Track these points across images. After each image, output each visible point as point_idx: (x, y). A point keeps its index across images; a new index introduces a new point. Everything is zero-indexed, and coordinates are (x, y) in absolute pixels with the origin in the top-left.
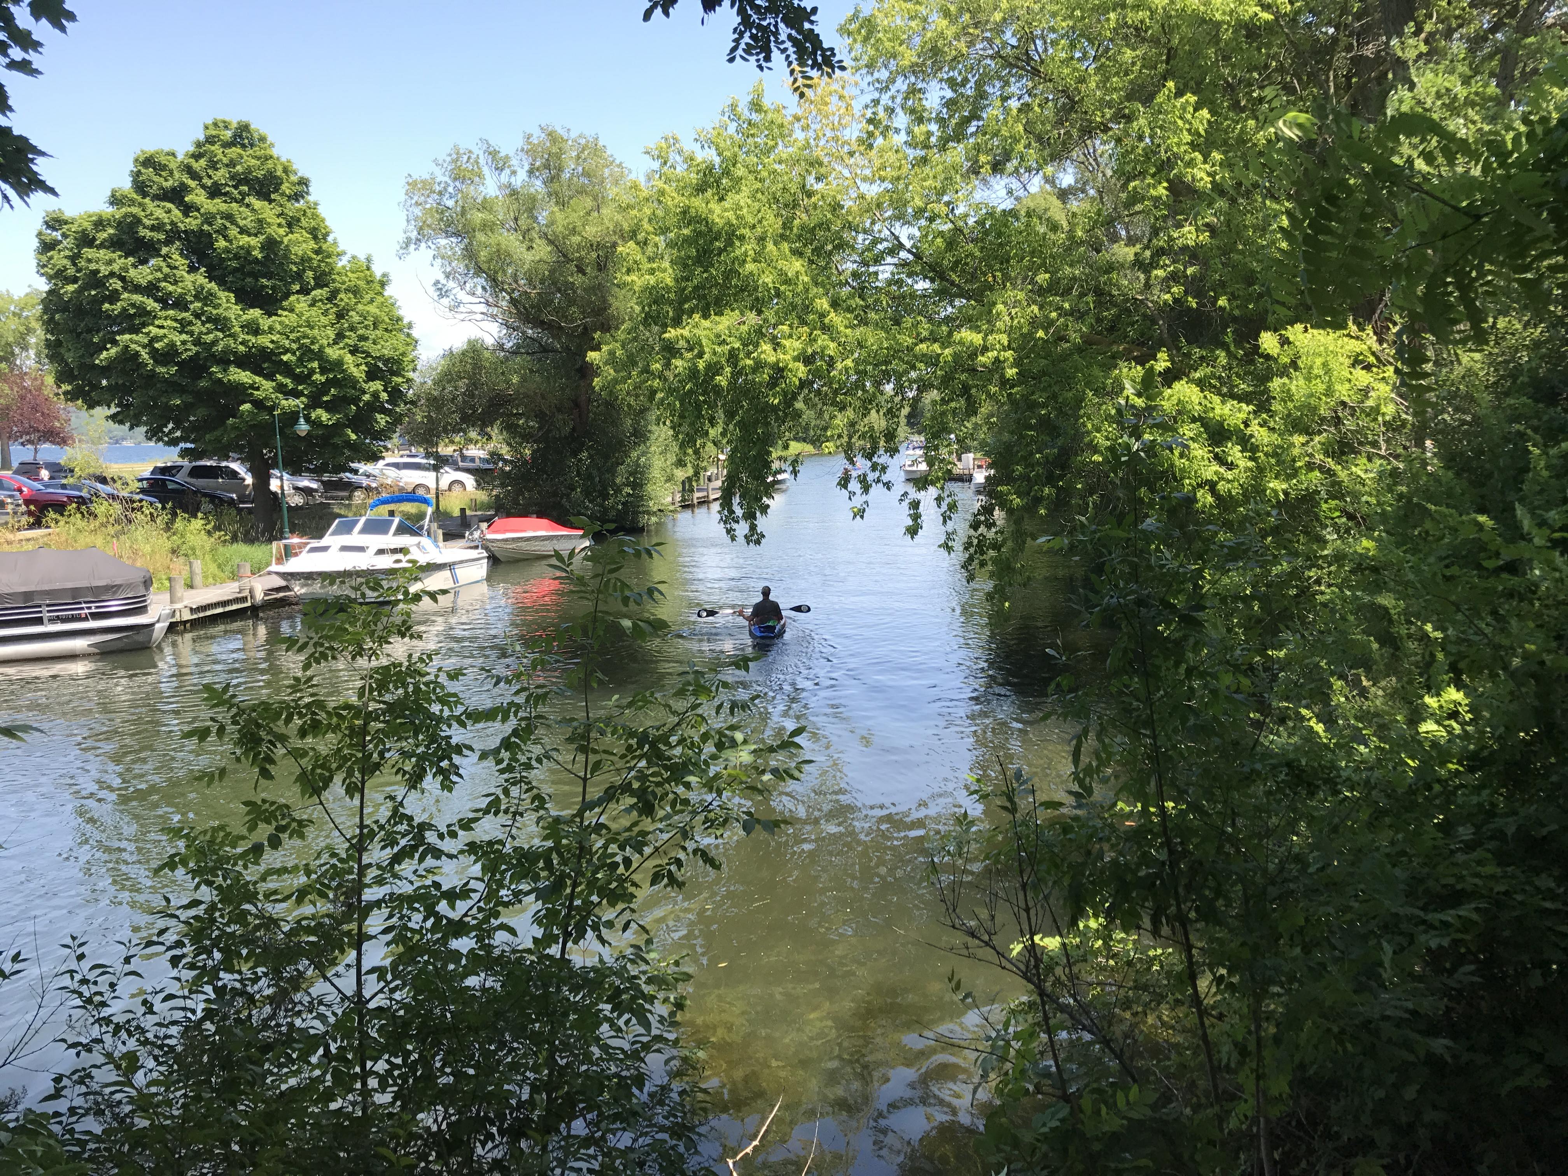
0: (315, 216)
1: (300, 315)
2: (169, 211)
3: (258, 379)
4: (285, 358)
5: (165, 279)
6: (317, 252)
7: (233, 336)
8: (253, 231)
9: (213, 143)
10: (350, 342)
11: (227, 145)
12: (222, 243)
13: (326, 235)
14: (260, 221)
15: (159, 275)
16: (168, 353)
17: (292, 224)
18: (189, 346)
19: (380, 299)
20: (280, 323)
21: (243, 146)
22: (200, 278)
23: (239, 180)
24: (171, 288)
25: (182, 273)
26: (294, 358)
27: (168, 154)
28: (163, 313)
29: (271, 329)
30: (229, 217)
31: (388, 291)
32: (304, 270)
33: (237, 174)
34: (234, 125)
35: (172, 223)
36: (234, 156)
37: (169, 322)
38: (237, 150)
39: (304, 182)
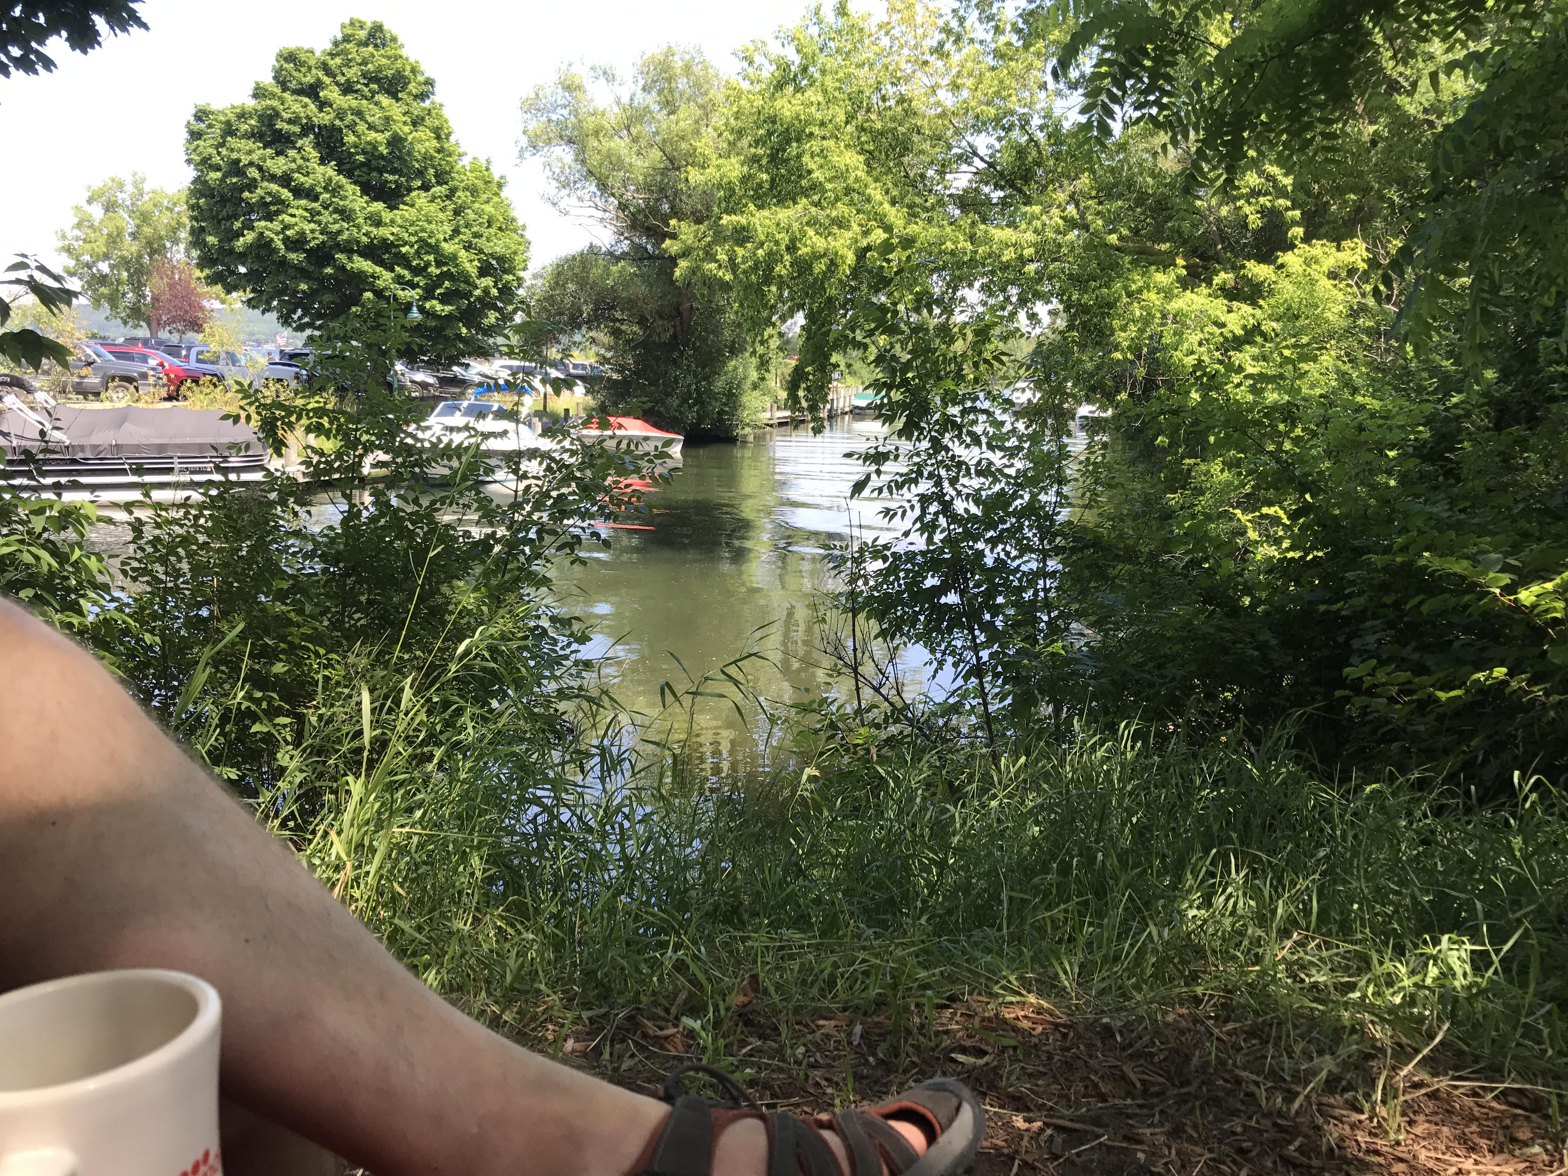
0: (439, 116)
1: (420, 210)
2: (305, 106)
3: (378, 269)
4: (404, 250)
5: (299, 169)
6: (440, 150)
7: (358, 227)
8: (382, 128)
9: (349, 41)
10: (464, 238)
11: (360, 44)
12: (350, 139)
13: (448, 135)
14: (388, 119)
15: (293, 166)
16: (297, 241)
17: (416, 123)
18: (317, 235)
19: (496, 199)
20: (402, 217)
21: (376, 46)
22: (329, 171)
23: (371, 78)
24: (302, 179)
25: (313, 165)
26: (412, 251)
27: (307, 51)
28: (296, 203)
29: (393, 221)
30: (359, 113)
31: (505, 193)
32: (426, 168)
33: (369, 72)
34: (369, 25)
35: (308, 118)
36: (367, 54)
37: (299, 212)
38: (370, 49)
39: (429, 82)
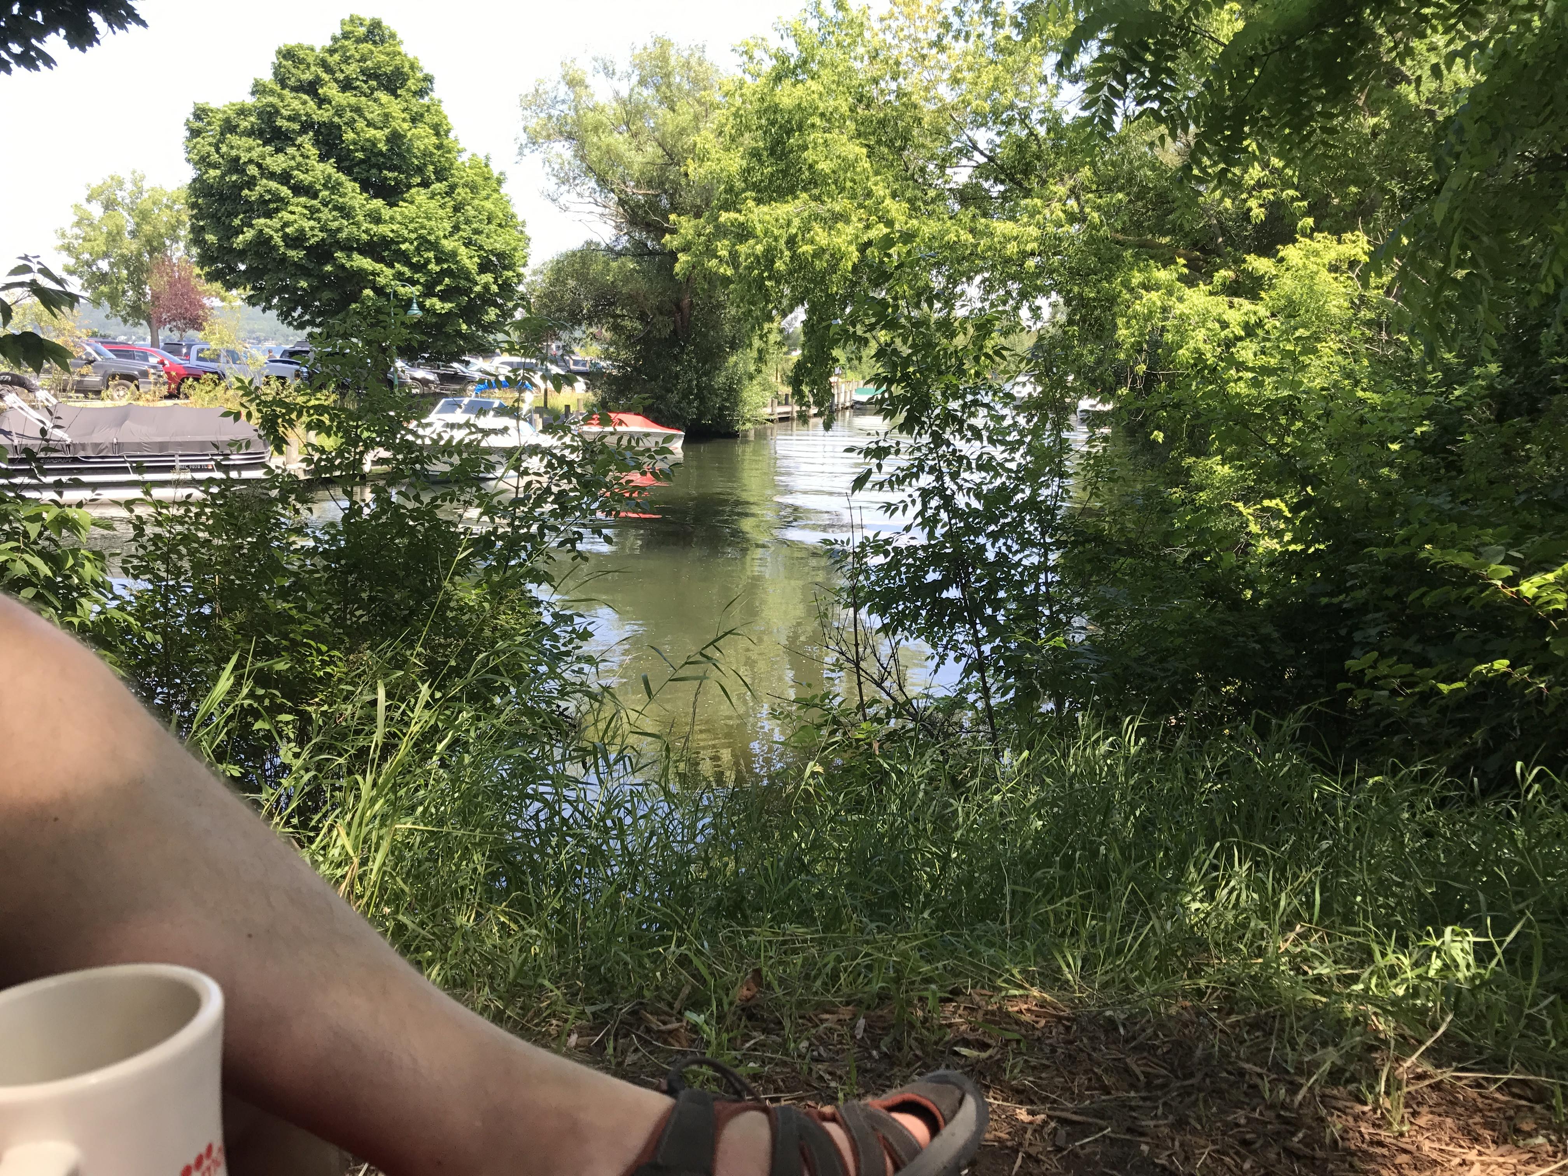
0: (438, 113)
1: (419, 207)
2: (305, 103)
3: (378, 266)
4: (403, 247)
5: (298, 167)
6: (439, 147)
7: (358, 225)
8: (381, 125)
9: (348, 38)
10: (464, 234)
11: (359, 41)
12: (349, 136)
13: (447, 132)
14: (387, 116)
15: (293, 163)
16: (297, 238)
17: (415, 120)
18: (316, 232)
19: (495, 196)
20: (402, 214)
21: (375, 43)
22: (328, 168)
23: (370, 75)
24: (302, 176)
25: (313, 162)
26: (412, 248)
27: (306, 48)
28: (296, 200)
29: (392, 218)
30: (358, 110)
31: (504, 190)
32: (425, 165)
33: (368, 68)
34: (368, 22)
35: (307, 115)
36: (365, 51)
37: (299, 209)
38: (369, 46)
39: (428, 79)
